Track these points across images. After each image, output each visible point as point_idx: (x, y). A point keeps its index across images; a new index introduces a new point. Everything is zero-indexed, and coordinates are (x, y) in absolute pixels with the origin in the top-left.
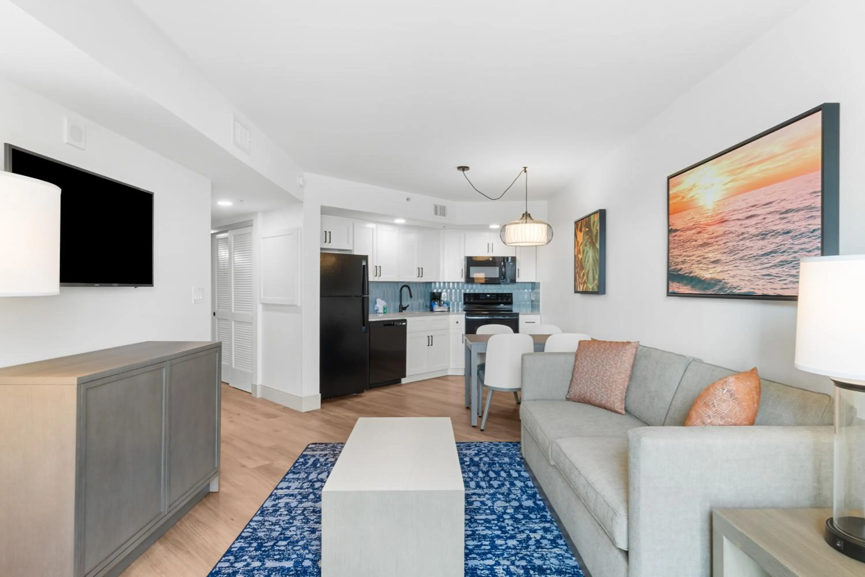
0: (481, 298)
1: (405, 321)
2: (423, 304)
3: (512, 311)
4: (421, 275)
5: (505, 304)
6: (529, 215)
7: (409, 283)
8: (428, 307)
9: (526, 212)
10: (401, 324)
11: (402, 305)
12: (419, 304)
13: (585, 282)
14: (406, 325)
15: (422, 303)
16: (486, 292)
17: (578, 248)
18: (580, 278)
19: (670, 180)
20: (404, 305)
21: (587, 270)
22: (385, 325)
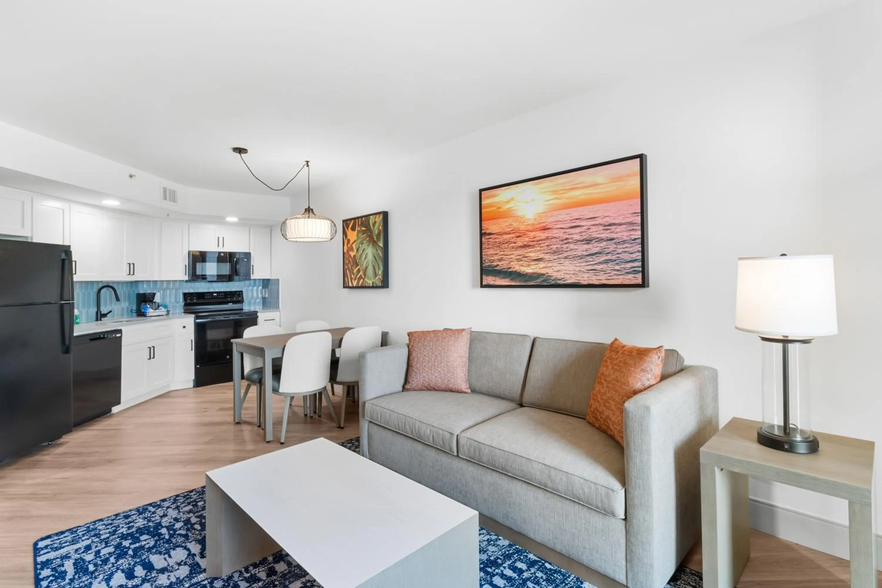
0: (206, 297)
1: (120, 331)
2: (128, 308)
3: (242, 309)
4: (132, 273)
5: (234, 302)
6: (312, 210)
7: (114, 282)
8: (134, 311)
9: (309, 207)
10: (114, 335)
11: (101, 312)
12: (123, 308)
13: (361, 277)
14: (121, 337)
15: (125, 307)
16: (211, 290)
17: (349, 245)
18: (353, 274)
19: (483, 192)
20: (104, 310)
21: (364, 266)
22: (91, 340)
